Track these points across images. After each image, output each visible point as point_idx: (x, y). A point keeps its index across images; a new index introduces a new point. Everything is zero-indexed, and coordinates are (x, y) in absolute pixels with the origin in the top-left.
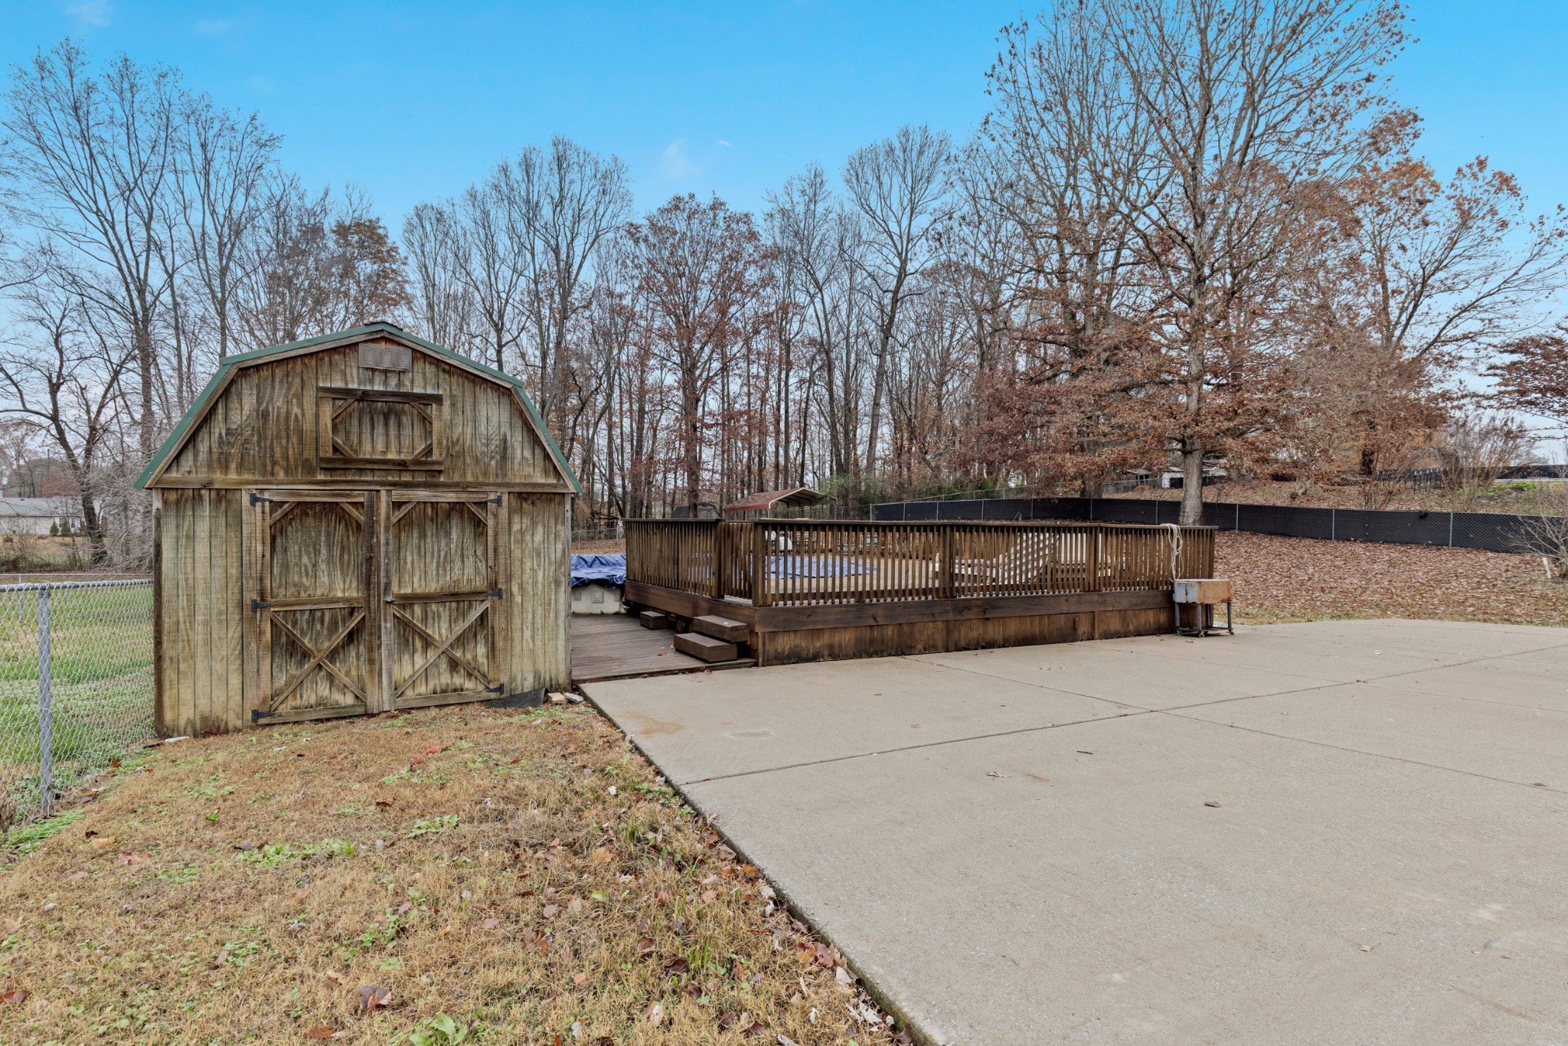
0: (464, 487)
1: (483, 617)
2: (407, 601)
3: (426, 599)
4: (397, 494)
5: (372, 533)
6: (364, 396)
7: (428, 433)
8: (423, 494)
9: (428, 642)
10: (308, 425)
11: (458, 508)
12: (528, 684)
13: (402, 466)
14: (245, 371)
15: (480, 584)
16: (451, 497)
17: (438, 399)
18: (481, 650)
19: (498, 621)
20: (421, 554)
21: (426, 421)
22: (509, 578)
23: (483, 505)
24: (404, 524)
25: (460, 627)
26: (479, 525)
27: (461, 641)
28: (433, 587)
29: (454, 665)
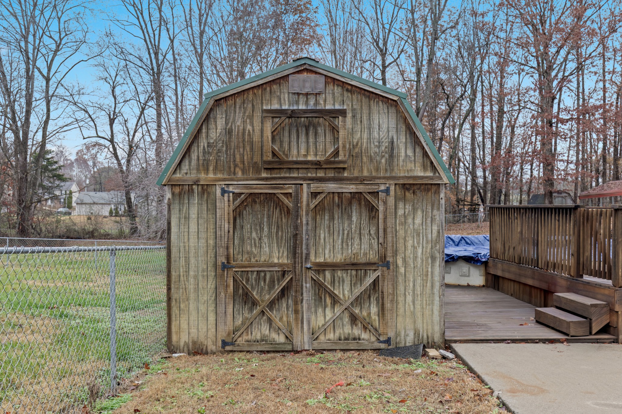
0: (361, 180)
1: (375, 283)
2: (321, 268)
3: (334, 267)
4: (315, 187)
5: (297, 216)
6: (293, 115)
7: (336, 140)
8: (332, 187)
9: (335, 301)
10: (256, 138)
11: (357, 196)
12: (410, 340)
13: (317, 165)
14: (218, 102)
15: (373, 257)
16: (352, 188)
17: (343, 113)
18: (374, 309)
19: (387, 287)
20: (331, 233)
21: (334, 130)
22: (395, 253)
23: (375, 194)
24: (319, 210)
25: (358, 291)
26: (372, 210)
27: (359, 301)
28: (339, 258)
29: (354, 319)
